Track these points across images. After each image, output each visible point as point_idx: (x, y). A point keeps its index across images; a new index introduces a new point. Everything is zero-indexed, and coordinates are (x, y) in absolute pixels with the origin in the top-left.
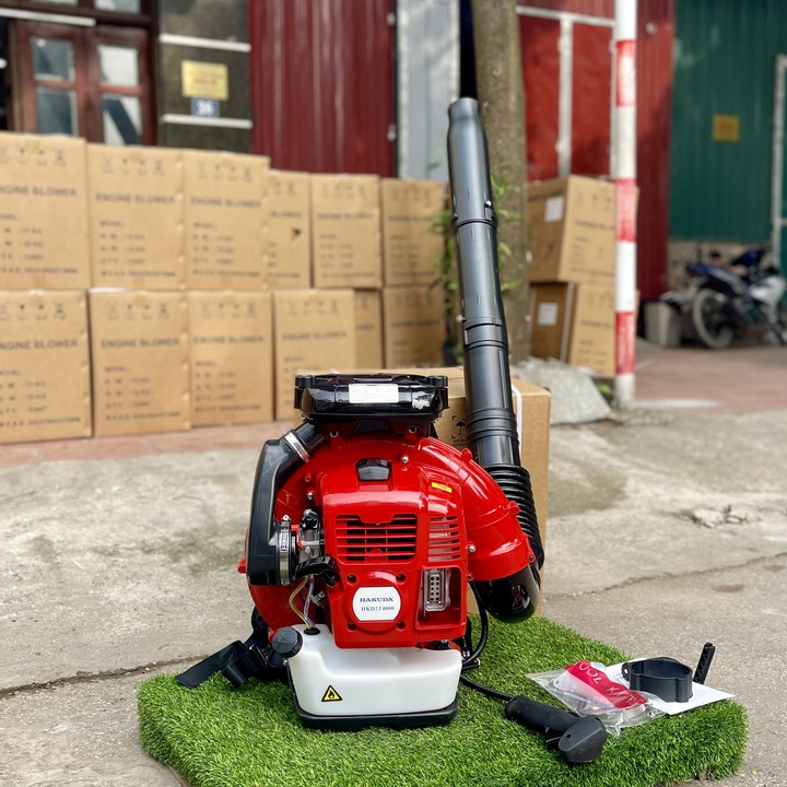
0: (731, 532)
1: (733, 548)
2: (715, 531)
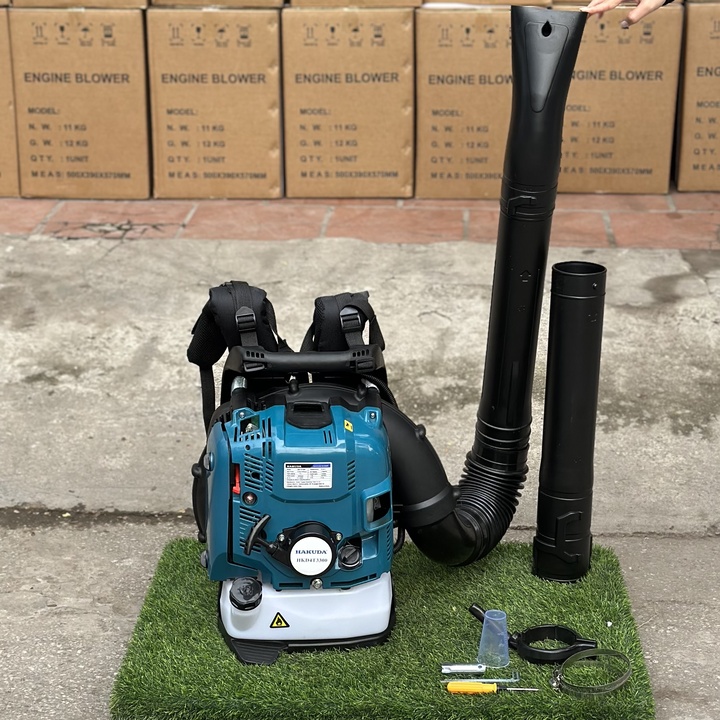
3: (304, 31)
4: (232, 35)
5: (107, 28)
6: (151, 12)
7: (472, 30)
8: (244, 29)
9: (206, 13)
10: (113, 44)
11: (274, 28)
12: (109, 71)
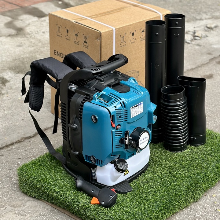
0: (198, 45)
1: (202, 54)
2: (192, 45)
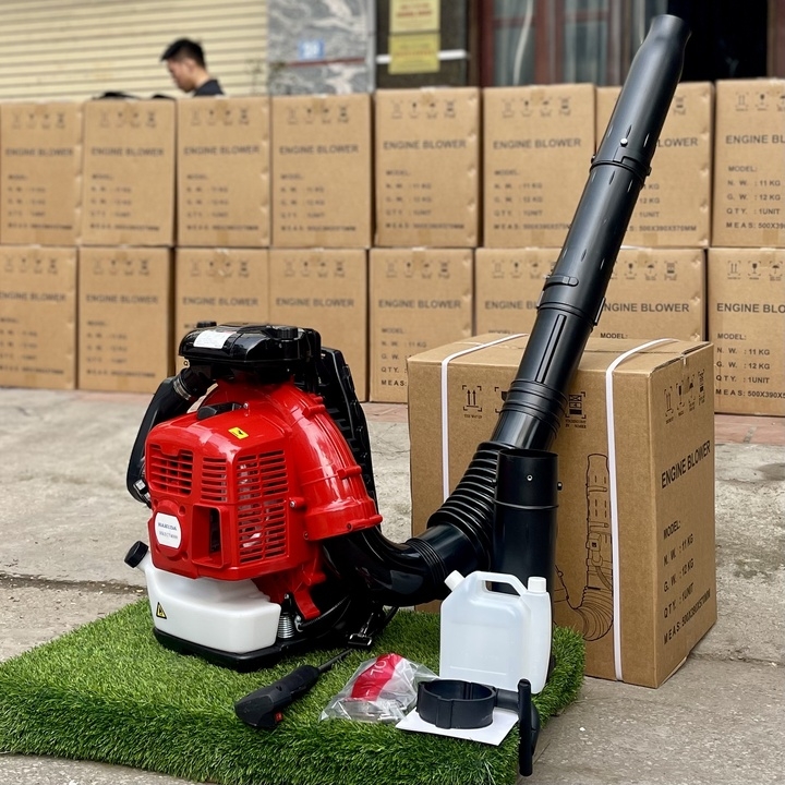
3: (493, 266)
4: (435, 269)
5: (340, 263)
6: (374, 252)
7: (635, 266)
8: (445, 264)
9: (415, 253)
10: (343, 276)
11: (468, 264)
12: (339, 297)
